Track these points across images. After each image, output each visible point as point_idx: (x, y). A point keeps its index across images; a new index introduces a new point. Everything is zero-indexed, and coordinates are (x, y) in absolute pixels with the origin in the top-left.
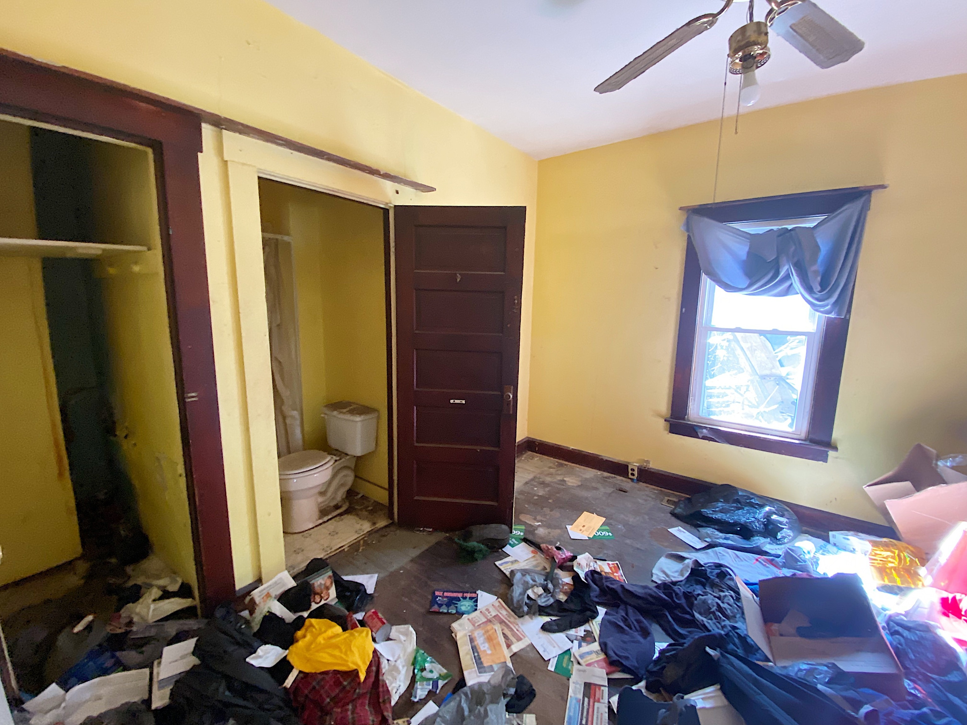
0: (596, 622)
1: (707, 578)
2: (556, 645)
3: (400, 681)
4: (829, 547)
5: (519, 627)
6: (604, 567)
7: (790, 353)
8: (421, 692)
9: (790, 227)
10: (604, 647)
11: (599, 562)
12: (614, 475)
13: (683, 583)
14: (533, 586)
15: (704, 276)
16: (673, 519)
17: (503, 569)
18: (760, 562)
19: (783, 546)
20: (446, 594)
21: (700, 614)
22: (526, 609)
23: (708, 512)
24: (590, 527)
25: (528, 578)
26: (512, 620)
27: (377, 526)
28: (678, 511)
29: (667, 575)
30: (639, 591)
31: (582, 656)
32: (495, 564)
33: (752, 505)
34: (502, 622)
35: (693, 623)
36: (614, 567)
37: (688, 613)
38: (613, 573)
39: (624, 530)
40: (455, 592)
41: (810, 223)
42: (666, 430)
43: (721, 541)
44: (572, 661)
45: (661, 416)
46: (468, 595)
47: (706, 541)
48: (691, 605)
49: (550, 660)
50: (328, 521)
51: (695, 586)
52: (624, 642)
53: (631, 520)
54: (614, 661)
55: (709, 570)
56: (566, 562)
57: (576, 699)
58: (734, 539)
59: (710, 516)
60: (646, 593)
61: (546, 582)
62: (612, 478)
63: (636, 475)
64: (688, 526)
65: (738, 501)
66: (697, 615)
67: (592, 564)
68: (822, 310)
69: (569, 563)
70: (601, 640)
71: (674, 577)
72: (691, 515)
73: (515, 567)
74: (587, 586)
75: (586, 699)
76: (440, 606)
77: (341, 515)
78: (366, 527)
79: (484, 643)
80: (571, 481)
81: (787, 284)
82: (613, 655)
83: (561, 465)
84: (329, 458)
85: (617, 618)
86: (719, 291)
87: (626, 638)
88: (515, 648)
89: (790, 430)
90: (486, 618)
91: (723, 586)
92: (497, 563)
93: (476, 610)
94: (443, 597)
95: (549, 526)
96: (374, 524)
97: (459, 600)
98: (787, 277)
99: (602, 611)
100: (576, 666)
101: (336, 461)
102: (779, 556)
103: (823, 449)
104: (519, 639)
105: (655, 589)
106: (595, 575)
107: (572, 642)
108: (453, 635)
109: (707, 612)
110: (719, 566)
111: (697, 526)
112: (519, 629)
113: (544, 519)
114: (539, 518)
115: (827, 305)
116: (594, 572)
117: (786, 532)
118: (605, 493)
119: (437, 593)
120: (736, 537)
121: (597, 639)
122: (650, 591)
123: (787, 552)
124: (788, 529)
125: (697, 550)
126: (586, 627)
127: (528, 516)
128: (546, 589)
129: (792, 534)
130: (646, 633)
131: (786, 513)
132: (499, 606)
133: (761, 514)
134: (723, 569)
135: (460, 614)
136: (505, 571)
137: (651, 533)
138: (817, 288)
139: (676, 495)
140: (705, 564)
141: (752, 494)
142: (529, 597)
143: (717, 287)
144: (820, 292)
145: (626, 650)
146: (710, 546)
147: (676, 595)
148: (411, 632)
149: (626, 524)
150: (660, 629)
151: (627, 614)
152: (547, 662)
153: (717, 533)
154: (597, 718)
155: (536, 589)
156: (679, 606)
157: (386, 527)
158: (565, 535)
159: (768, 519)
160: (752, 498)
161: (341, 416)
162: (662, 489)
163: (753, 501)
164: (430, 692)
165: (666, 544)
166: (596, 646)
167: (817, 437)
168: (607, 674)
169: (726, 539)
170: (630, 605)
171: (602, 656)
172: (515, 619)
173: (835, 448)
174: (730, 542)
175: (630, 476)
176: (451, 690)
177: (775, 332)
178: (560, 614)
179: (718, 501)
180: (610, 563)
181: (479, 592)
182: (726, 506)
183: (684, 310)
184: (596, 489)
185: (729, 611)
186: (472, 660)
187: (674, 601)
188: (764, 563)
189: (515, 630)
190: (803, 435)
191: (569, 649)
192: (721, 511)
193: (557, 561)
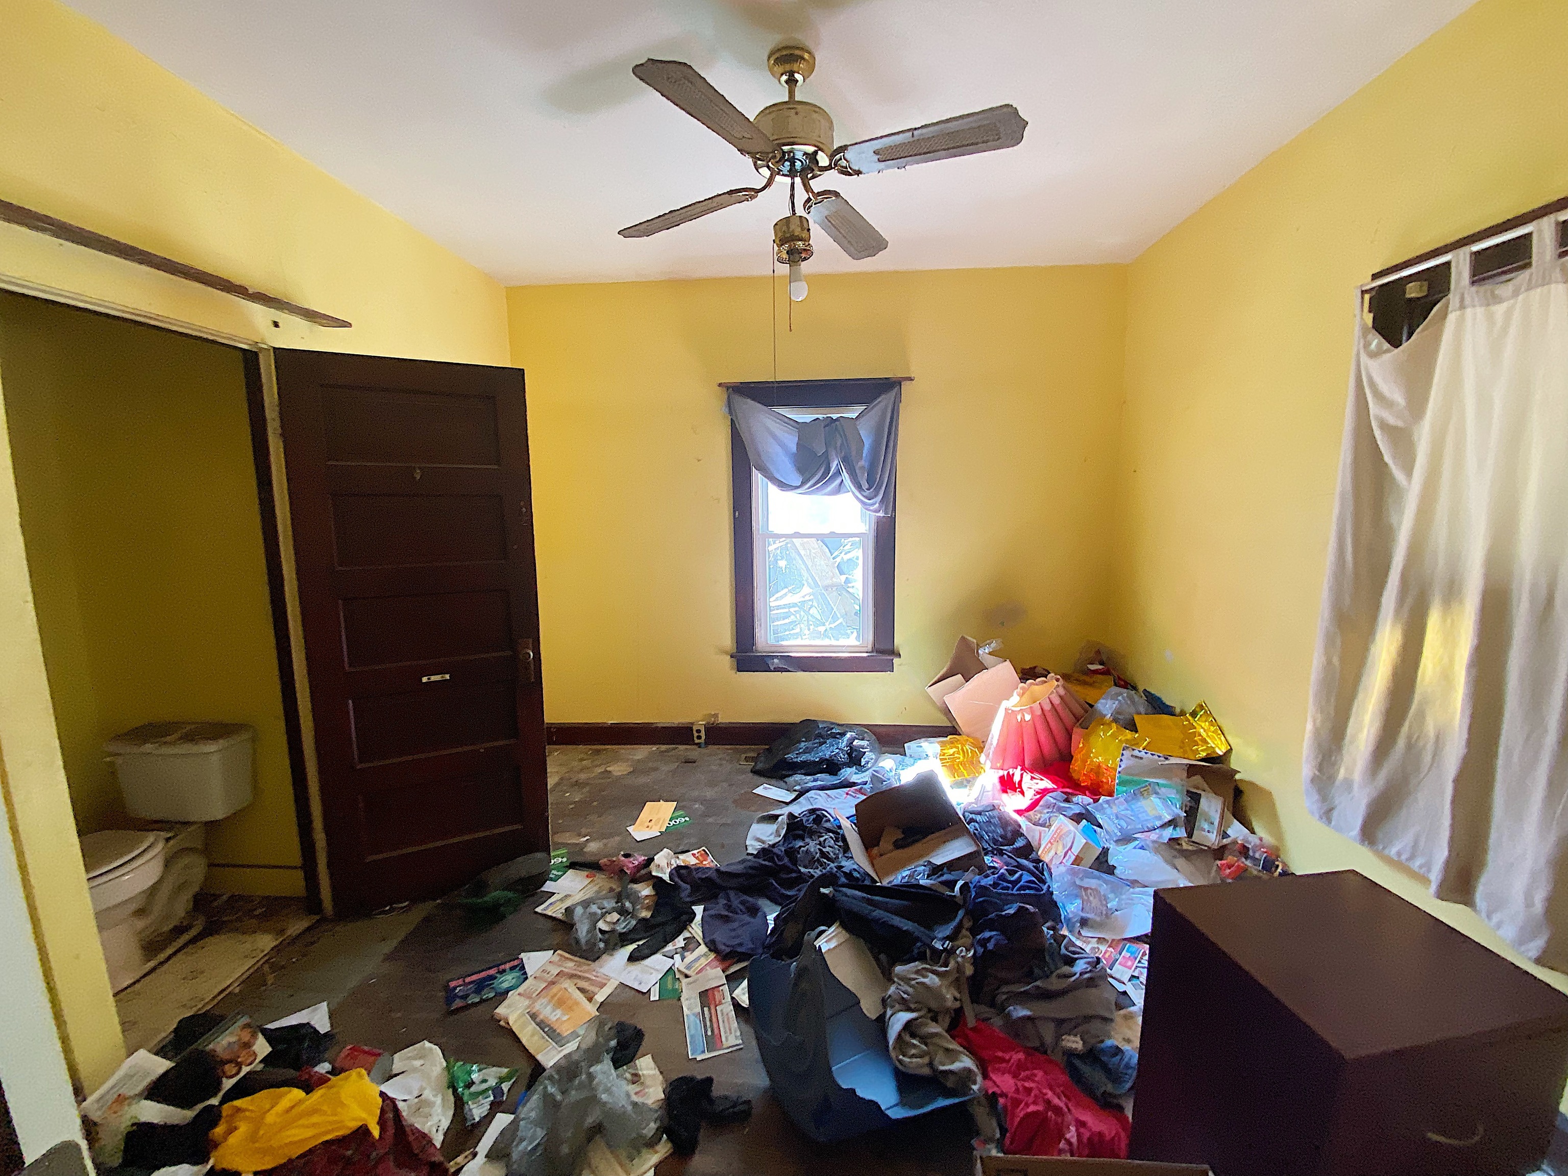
0: (695, 924)
1: (804, 828)
2: (652, 971)
3: (438, 1115)
4: (906, 759)
5: (597, 972)
6: (689, 859)
7: (846, 557)
8: (477, 1111)
9: (835, 416)
10: (712, 946)
11: (681, 857)
12: (674, 746)
13: (781, 843)
14: (603, 915)
15: (754, 471)
16: (756, 777)
17: (550, 914)
18: (851, 795)
19: (867, 773)
20: (468, 980)
21: (805, 867)
22: (602, 945)
23: (791, 756)
24: (659, 819)
25: (594, 908)
26: (586, 968)
27: (289, 932)
28: (760, 766)
29: (763, 842)
30: (738, 868)
31: (689, 967)
32: (536, 913)
33: (834, 736)
34: (572, 976)
35: (801, 879)
36: (701, 855)
37: (792, 871)
38: (702, 862)
39: (703, 808)
40: (483, 971)
41: (852, 412)
42: (732, 669)
43: (811, 784)
44: (678, 979)
45: (726, 653)
46: (508, 966)
47: (795, 791)
48: (794, 861)
49: (650, 989)
50: (169, 958)
51: (794, 842)
52: (734, 930)
53: (709, 793)
54: (727, 954)
55: (804, 819)
56: (638, 871)
57: (693, 1014)
58: (824, 779)
59: (795, 760)
60: (745, 868)
61: (620, 904)
62: (674, 749)
63: (703, 737)
64: (773, 781)
65: (820, 736)
66: (803, 870)
67: (673, 862)
68: (871, 508)
69: (643, 872)
70: (707, 940)
71: (770, 840)
72: (775, 766)
73: (568, 903)
74: (675, 888)
75: (706, 1009)
76: (465, 997)
77: (193, 941)
78: (266, 942)
79: (554, 1011)
80: (618, 769)
81: (838, 481)
82: (723, 947)
83: (598, 752)
84: (151, 837)
85: (719, 907)
86: (772, 489)
87: (736, 925)
88: (600, 997)
89: (858, 643)
90: (545, 981)
91: (822, 831)
92: (539, 910)
93: (526, 978)
94: (465, 984)
95: (601, 836)
96: (282, 931)
97: (493, 978)
98: (838, 473)
99: (699, 910)
100: (684, 981)
101: (168, 840)
102: (865, 783)
103: (889, 658)
104: (602, 986)
105: (754, 860)
106: (683, 871)
107: (672, 958)
108: (502, 1023)
109: (812, 862)
110: (812, 811)
111: (782, 778)
112: (599, 975)
113: (595, 830)
114: (584, 831)
115: (875, 504)
116: (679, 868)
117: (869, 756)
118: (669, 772)
119: (452, 984)
120: (823, 775)
121: (701, 941)
122: (749, 864)
123: (873, 774)
124: (870, 751)
125: (787, 804)
126: (686, 934)
127: (568, 834)
128: (623, 912)
129: (873, 757)
130: (754, 911)
131: (866, 735)
132: (560, 960)
133: (843, 743)
134: (818, 812)
135: (503, 995)
136: (554, 915)
137: (735, 801)
138: (865, 486)
139: (753, 750)
140: (800, 814)
141: (833, 723)
142: (600, 930)
143: (769, 483)
144: (868, 489)
145: (738, 936)
146: (801, 794)
147: (777, 857)
148: (431, 1049)
149: (703, 801)
150: (768, 902)
151: (729, 900)
152: (647, 995)
153: (803, 777)
154: (723, 1021)
155: (609, 918)
156: (784, 868)
157: (309, 929)
158: (629, 839)
159: (851, 747)
160: (833, 728)
161: (165, 750)
162: (737, 747)
163: (834, 731)
164: (492, 1104)
165: (753, 809)
166: (703, 949)
167: (882, 647)
168: (724, 971)
169: (815, 780)
170: (731, 888)
171: (712, 956)
172: (589, 965)
173: (899, 656)
174: (819, 783)
175: (697, 741)
176: (524, 1088)
177: (833, 534)
178: (648, 934)
179: (800, 742)
180: (695, 852)
181: (522, 955)
182: (809, 744)
183: (737, 514)
184: (656, 769)
185: (832, 854)
186: (543, 1038)
187: (776, 865)
188: (854, 795)
189: (594, 978)
190: (870, 648)
191: (671, 968)
192: (804, 752)
193: (628, 872)
